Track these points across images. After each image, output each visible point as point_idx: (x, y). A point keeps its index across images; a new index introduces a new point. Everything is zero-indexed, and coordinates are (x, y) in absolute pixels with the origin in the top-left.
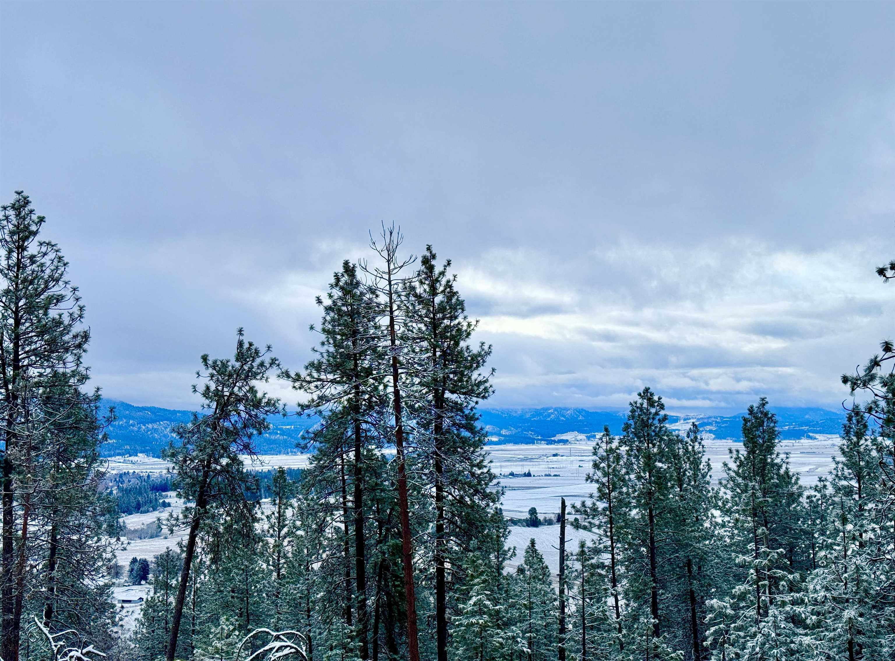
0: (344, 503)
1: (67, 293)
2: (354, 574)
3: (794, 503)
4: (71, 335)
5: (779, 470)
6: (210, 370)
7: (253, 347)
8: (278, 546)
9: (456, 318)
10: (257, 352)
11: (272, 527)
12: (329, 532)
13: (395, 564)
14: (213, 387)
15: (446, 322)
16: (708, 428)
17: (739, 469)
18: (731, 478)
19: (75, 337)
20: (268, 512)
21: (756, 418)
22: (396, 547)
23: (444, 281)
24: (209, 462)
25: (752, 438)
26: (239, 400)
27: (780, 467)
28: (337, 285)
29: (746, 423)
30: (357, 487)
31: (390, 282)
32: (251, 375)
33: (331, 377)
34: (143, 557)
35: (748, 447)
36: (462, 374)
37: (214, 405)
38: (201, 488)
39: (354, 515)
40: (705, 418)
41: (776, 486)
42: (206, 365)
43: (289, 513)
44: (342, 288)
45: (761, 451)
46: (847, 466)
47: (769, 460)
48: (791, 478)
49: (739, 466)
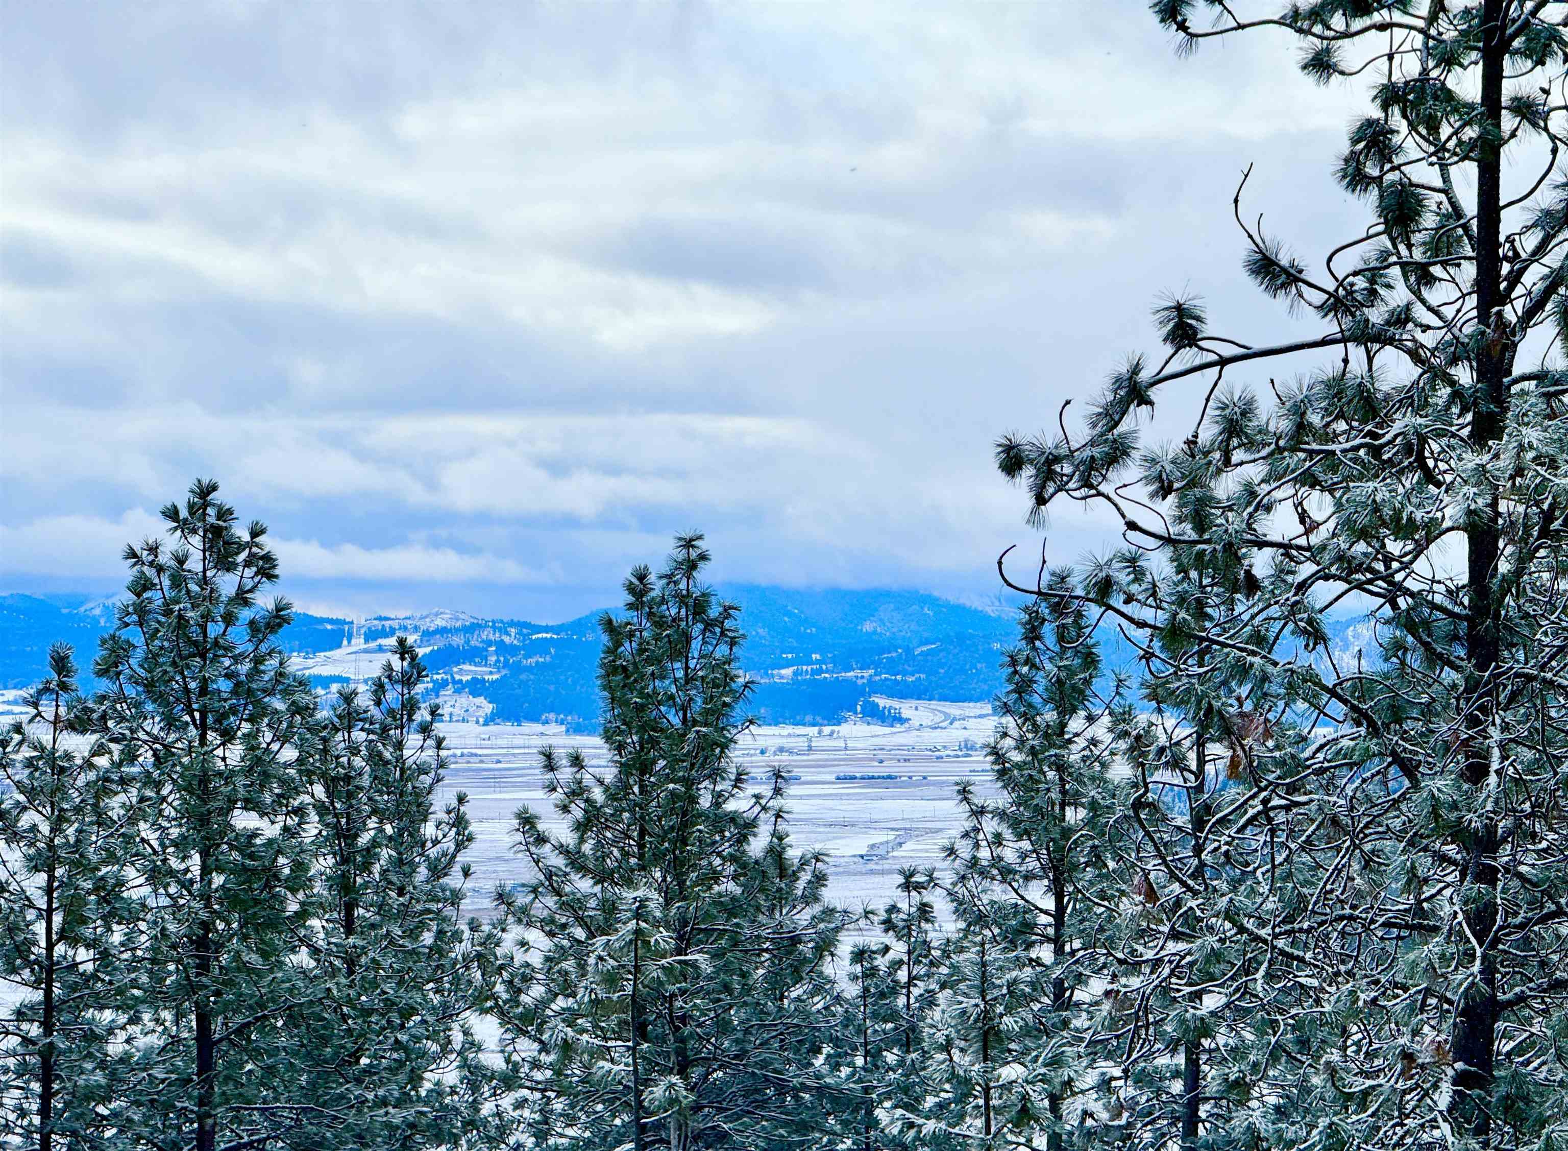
3: (798, 980)
5: (742, 839)
16: (467, 672)
17: (582, 840)
18: (549, 876)
21: (660, 623)
25: (640, 708)
27: (746, 828)
29: (618, 644)
35: (620, 747)
40: (456, 631)
41: (731, 907)
45: (673, 763)
46: (1014, 823)
47: (705, 802)
48: (795, 877)
49: (582, 828)
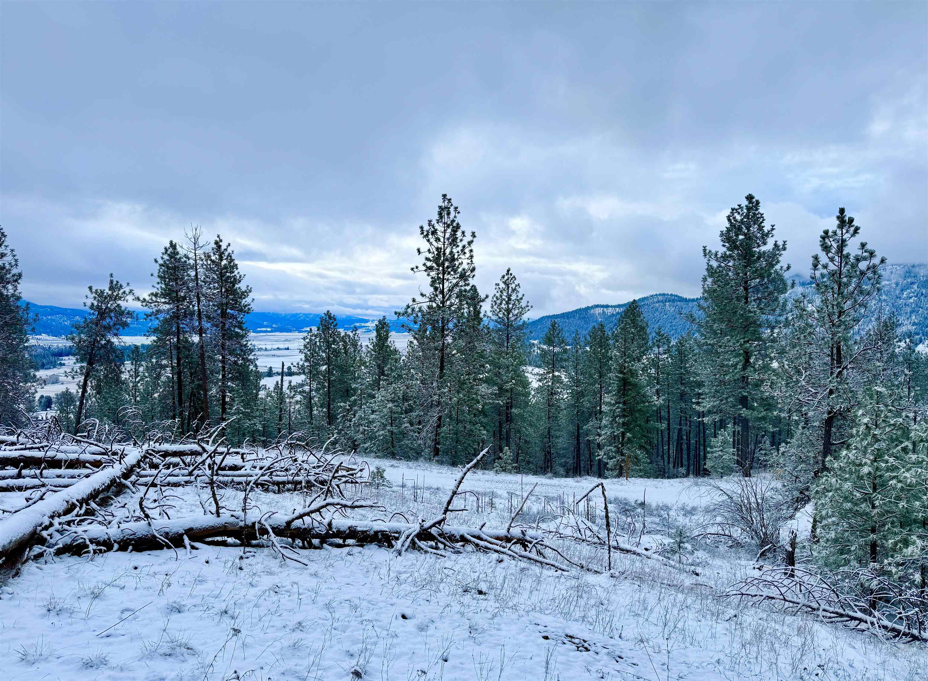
0: (171, 364)
1: (8, 252)
2: (176, 399)
4: (11, 275)
6: (94, 295)
7: (119, 284)
8: (135, 386)
9: (233, 272)
10: (121, 286)
11: (131, 376)
12: (163, 378)
13: (199, 393)
14: (96, 303)
15: (228, 274)
19: (14, 276)
20: (129, 369)
22: (199, 385)
23: (226, 254)
24: (94, 343)
25: (379, 334)
26: (111, 311)
28: (166, 253)
30: (178, 356)
31: (195, 254)
32: (117, 298)
33: (163, 300)
34: (48, 395)
35: (377, 338)
36: (237, 301)
37: (97, 313)
38: (90, 356)
39: (176, 370)
42: (91, 292)
43: (141, 369)
44: (169, 255)
45: (383, 340)
47: (386, 344)
